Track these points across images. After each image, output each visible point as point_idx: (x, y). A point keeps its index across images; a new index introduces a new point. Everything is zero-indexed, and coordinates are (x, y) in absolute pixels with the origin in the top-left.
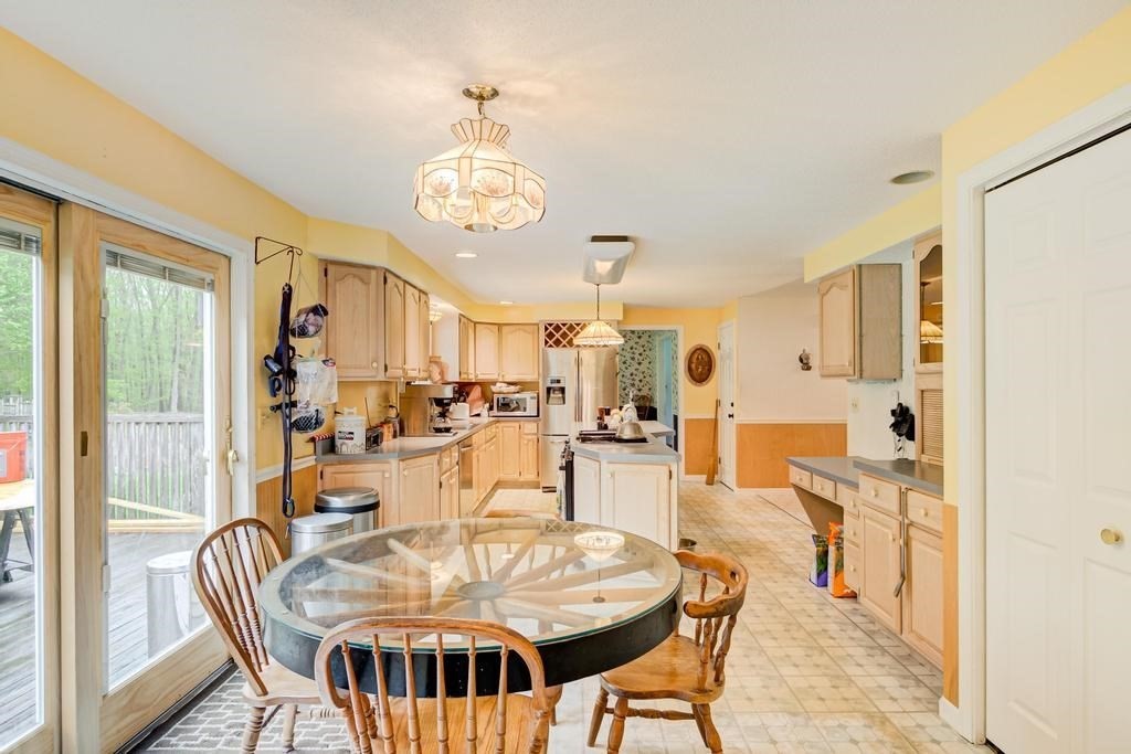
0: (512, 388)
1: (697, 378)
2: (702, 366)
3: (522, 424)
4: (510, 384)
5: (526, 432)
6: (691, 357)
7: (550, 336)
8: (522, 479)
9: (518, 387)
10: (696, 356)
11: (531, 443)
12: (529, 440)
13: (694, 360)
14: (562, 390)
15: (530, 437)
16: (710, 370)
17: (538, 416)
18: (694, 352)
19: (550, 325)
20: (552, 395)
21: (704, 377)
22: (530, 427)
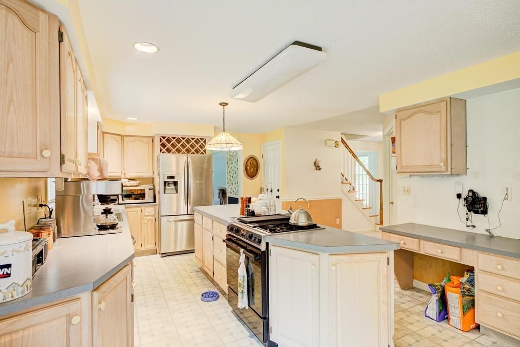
0: (132, 183)
1: (250, 175)
2: (252, 168)
3: (143, 208)
4: (130, 179)
5: (146, 214)
6: (247, 164)
7: (163, 145)
8: (143, 249)
9: (138, 182)
10: (250, 161)
11: (150, 222)
12: (148, 220)
13: (249, 164)
14: (175, 183)
15: (149, 218)
16: (257, 170)
17: (155, 201)
18: (248, 160)
19: (164, 138)
20: (167, 187)
21: (254, 174)
22: (149, 210)
